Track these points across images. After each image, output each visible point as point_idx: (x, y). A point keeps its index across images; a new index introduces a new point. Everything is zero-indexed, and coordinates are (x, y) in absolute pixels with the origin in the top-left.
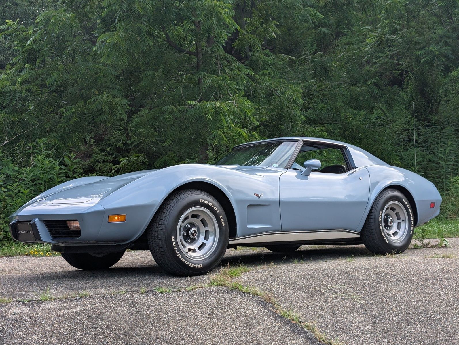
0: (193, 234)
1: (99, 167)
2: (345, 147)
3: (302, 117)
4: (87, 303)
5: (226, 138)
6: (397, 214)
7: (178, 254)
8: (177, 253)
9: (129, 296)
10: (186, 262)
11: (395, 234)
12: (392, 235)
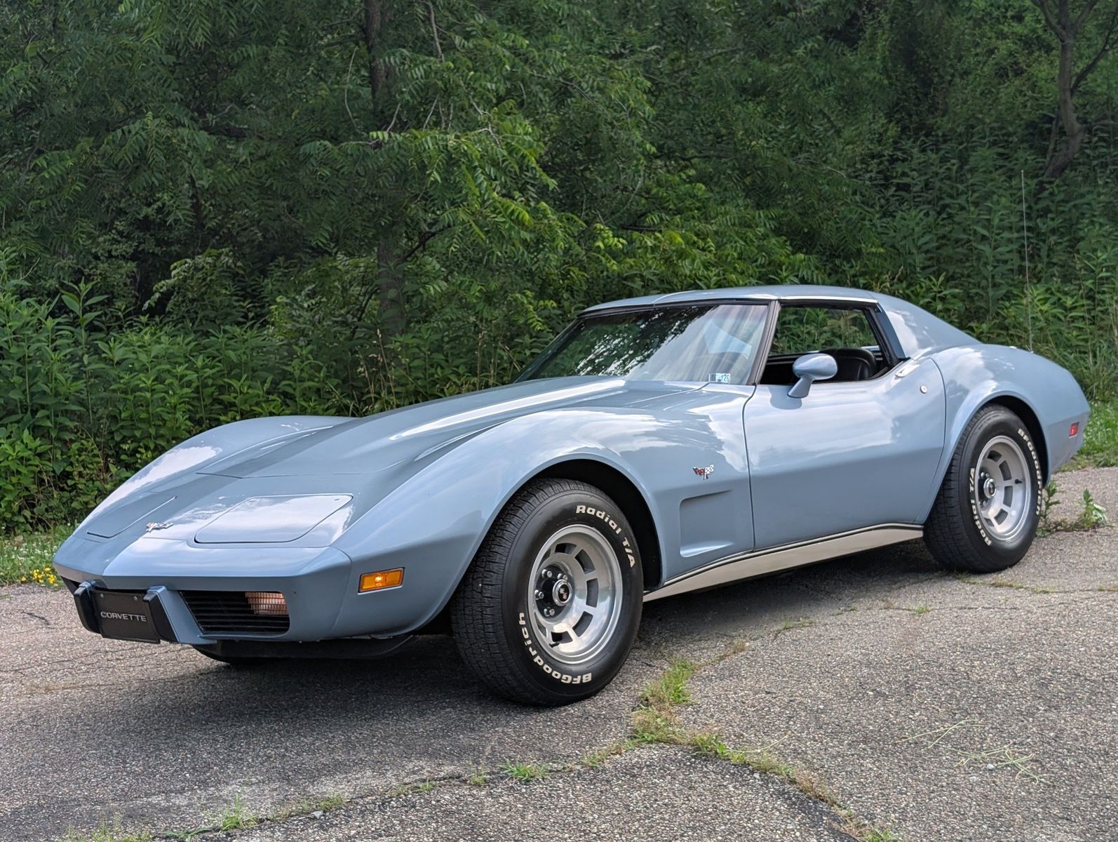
0: (561, 596)
1: (99, 272)
2: (874, 306)
3: (648, 146)
4: (353, 832)
5: (481, 227)
6: (1004, 468)
7: (536, 656)
8: (534, 653)
9: (447, 797)
10: (553, 675)
11: (1001, 516)
12: (994, 521)
